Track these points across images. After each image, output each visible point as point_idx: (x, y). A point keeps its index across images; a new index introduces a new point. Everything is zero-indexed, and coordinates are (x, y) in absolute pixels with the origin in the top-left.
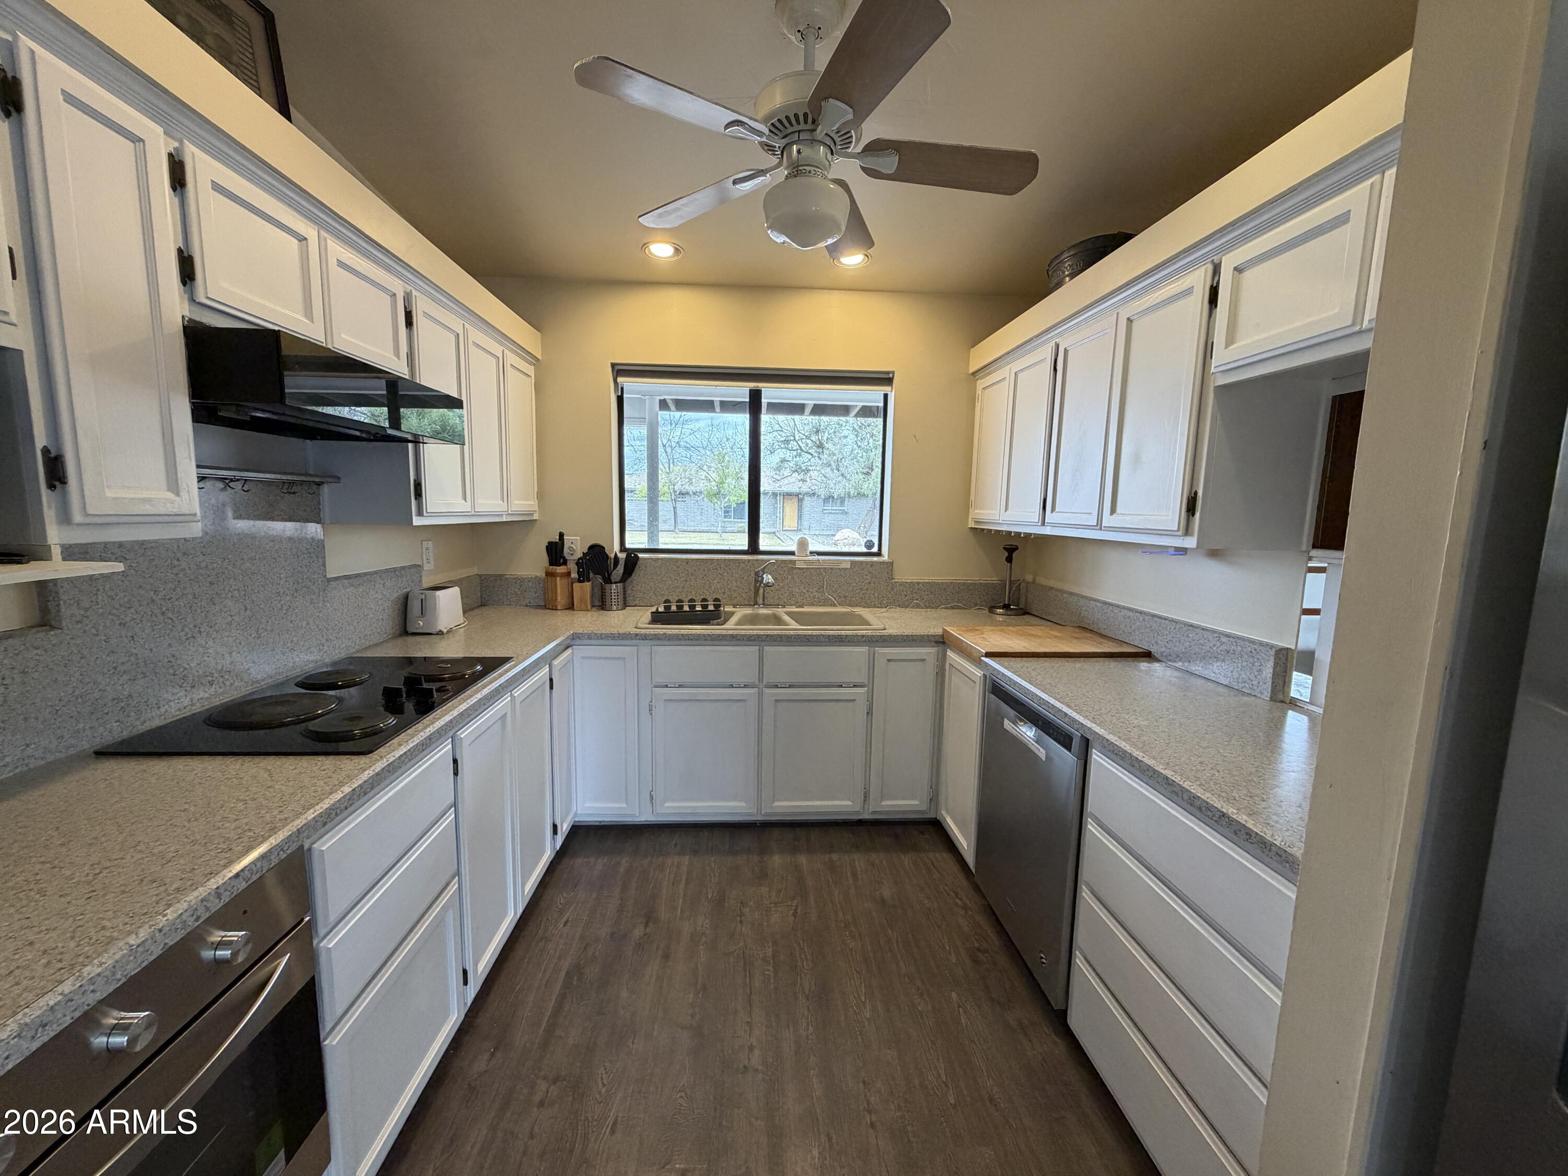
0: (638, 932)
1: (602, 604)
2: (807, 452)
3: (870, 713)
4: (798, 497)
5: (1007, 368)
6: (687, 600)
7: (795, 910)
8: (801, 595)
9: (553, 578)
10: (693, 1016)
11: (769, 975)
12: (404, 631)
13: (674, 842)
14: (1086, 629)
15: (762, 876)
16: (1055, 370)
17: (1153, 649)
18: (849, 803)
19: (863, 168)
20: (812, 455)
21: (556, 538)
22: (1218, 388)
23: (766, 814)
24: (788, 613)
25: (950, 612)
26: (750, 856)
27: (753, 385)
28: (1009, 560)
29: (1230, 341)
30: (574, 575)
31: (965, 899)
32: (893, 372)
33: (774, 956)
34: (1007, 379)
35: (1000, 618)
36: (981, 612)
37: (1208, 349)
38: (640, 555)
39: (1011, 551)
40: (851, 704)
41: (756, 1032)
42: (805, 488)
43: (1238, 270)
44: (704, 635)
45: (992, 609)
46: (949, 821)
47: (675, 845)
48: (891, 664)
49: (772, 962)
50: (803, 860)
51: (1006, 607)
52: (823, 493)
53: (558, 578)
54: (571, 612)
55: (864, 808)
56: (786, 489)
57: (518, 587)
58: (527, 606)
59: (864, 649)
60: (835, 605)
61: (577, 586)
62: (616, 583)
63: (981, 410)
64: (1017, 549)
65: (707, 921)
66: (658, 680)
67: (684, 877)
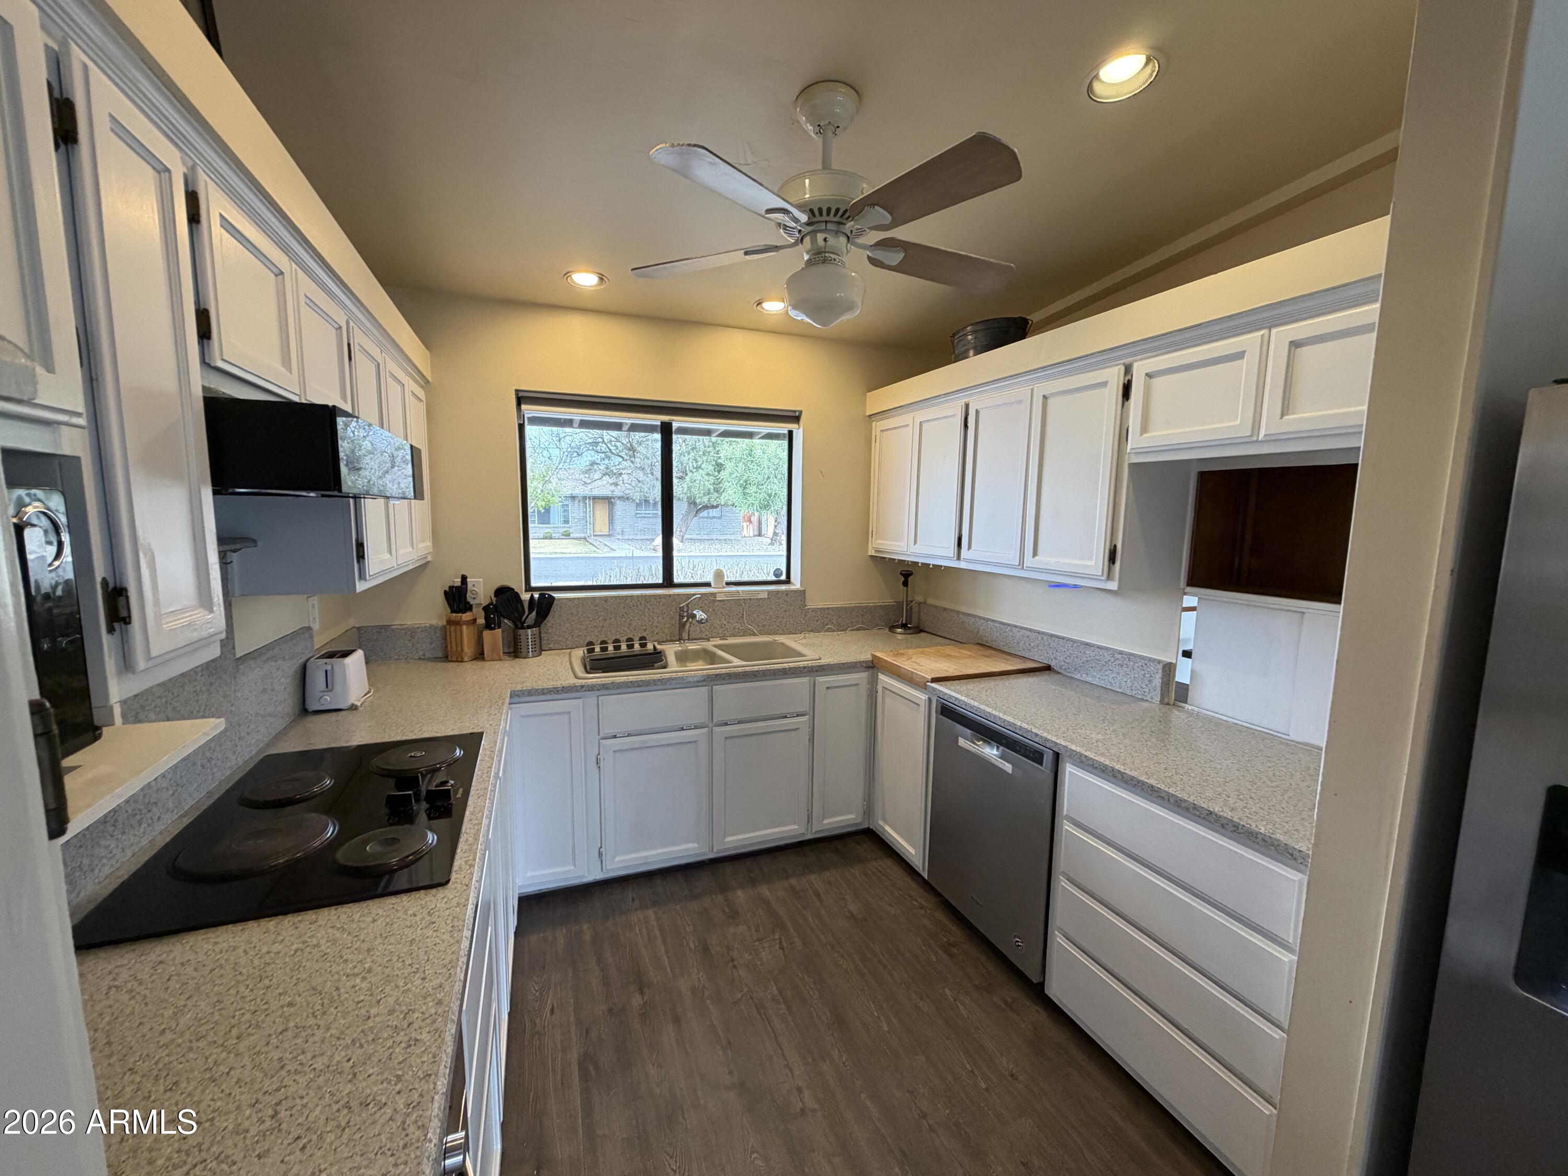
0: (637, 1001)
1: (515, 651)
2: (618, 455)
3: (812, 739)
4: (608, 500)
5: (912, 415)
6: (611, 641)
7: (780, 942)
8: (721, 627)
9: (458, 627)
10: (731, 1073)
11: (785, 1013)
12: (304, 711)
13: (630, 895)
14: (986, 646)
15: (734, 915)
16: (966, 426)
17: (1053, 664)
18: (795, 827)
19: (869, 258)
20: (623, 458)
21: (458, 582)
22: (1133, 466)
23: (719, 851)
24: (715, 646)
25: (860, 633)
26: (714, 897)
27: (666, 418)
28: (905, 584)
29: (1144, 429)
30: (481, 621)
31: (919, 900)
32: (801, 412)
33: (780, 993)
34: (911, 427)
35: (899, 637)
36: (881, 631)
37: (1123, 435)
38: (556, 595)
39: (907, 575)
40: (794, 733)
41: (797, 1072)
42: (618, 493)
43: (1149, 376)
44: (654, 681)
45: (892, 628)
46: (888, 829)
47: (633, 900)
48: (829, 691)
49: (781, 1000)
50: (764, 890)
51: (904, 626)
52: (637, 497)
53: (464, 627)
54: (480, 664)
55: (807, 829)
56: (596, 493)
57: (409, 638)
58: (420, 659)
59: (805, 680)
60: (754, 634)
61: (487, 634)
62: (529, 627)
63: (881, 450)
64: (911, 574)
65: (701, 974)
66: (607, 731)
67: (658, 933)
